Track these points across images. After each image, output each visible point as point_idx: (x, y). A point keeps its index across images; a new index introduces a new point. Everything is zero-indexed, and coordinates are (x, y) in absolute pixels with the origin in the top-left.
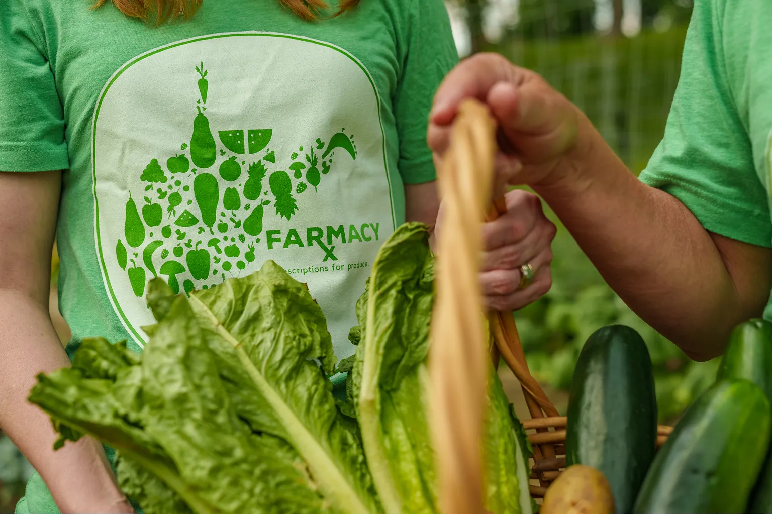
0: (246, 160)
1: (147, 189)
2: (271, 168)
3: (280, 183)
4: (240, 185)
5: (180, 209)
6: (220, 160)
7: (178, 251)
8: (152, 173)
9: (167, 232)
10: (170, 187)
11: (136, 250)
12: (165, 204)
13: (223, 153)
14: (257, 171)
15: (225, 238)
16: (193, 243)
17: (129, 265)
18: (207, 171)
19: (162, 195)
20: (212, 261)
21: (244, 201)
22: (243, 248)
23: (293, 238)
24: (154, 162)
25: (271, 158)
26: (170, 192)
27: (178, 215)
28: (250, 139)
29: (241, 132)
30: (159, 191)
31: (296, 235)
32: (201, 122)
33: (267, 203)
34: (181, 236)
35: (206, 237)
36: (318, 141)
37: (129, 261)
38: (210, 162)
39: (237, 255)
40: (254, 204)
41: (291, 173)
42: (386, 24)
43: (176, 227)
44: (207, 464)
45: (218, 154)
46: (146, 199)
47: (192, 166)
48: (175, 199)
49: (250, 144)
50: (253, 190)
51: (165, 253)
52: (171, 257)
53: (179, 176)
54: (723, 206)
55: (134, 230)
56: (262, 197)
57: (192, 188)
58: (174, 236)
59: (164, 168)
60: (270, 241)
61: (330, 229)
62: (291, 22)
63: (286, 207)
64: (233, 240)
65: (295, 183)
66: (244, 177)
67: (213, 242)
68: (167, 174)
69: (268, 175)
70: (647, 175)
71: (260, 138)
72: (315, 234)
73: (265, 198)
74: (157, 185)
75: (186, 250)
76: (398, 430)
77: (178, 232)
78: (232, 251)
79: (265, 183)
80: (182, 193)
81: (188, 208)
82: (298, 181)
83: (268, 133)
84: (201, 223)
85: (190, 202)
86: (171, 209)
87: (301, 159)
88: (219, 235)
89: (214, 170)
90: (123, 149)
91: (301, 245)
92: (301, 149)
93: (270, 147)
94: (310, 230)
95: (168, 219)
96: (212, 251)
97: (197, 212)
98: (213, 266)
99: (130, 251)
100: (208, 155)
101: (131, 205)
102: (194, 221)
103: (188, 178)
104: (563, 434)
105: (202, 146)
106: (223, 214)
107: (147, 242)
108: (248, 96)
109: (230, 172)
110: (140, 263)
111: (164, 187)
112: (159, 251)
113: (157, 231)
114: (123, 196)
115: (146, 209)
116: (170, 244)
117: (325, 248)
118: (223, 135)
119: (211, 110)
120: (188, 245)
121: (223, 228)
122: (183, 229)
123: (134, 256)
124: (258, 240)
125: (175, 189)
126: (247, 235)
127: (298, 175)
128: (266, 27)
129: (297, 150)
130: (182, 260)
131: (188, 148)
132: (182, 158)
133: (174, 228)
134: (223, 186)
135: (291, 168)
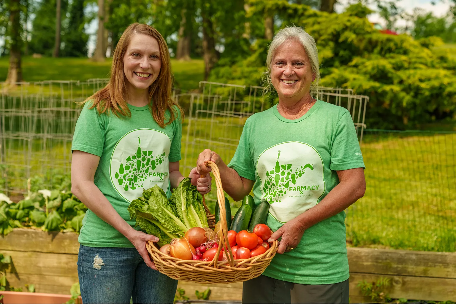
0: (147, 157)
1: (127, 162)
2: (152, 159)
3: (153, 163)
4: (145, 162)
5: (134, 167)
6: (142, 157)
7: (132, 176)
8: (129, 159)
9: (130, 172)
10: (132, 162)
11: (121, 175)
12: (131, 166)
13: (143, 155)
14: (149, 160)
15: (141, 174)
16: (135, 175)
17: (119, 178)
18: (139, 159)
19: (130, 164)
20: (138, 179)
21: (145, 166)
22: (144, 176)
23: (154, 174)
24: (129, 157)
25: (152, 157)
26: (132, 163)
27: (133, 168)
28: (148, 153)
29: (147, 151)
30: (130, 163)
31: (155, 174)
32: (139, 149)
33: (150, 167)
34: (134, 173)
35: (137, 174)
36: (162, 154)
37: (119, 177)
38: (140, 157)
39: (143, 178)
40: (147, 167)
41: (156, 161)
42: (172, 127)
43: (133, 171)
44: (164, 220)
45: (142, 155)
46: (126, 164)
47: (136, 158)
48: (133, 165)
49: (148, 154)
50: (147, 164)
51: (129, 176)
52: (131, 177)
53: (134, 160)
54: (244, 172)
55: (121, 170)
56: (149, 165)
57: (136, 163)
58: (132, 173)
59: (131, 158)
60: (150, 175)
61: (162, 173)
62: (158, 127)
63: (154, 168)
64: (142, 174)
65: (156, 163)
66: (146, 161)
67: (139, 175)
68: (132, 159)
69: (151, 161)
70: (228, 165)
71: (150, 153)
72: (159, 174)
73: (150, 166)
74: (129, 162)
75: (134, 176)
76: (190, 215)
77: (133, 172)
78: (142, 177)
79: (150, 163)
80: (134, 164)
81: (135, 167)
82: (157, 163)
83: (152, 152)
84: (137, 171)
85: (136, 166)
86: (132, 167)
87: (158, 158)
88: (140, 173)
89: (140, 159)
90: (122, 153)
91: (156, 176)
92: (158, 156)
93: (152, 155)
94: (158, 173)
95: (131, 169)
96: (138, 176)
97: (137, 168)
98: (138, 180)
99: (120, 175)
100: (140, 156)
101: (122, 165)
102: (136, 170)
103: (135, 161)
104: (214, 217)
105: (139, 154)
106: (141, 169)
107: (125, 173)
108: (148, 143)
109: (144, 160)
110: (122, 178)
111: (131, 162)
112: (128, 175)
113: (128, 172)
114: (120, 163)
115: (126, 167)
116: (131, 174)
117: (161, 177)
118: (143, 152)
119: (141, 147)
120: (134, 175)
121: (141, 172)
122: (134, 172)
123: (121, 176)
124: (147, 175)
125: (133, 163)
126: (145, 173)
127: (157, 161)
128: (151, 128)
129: (157, 156)
130: (133, 178)
131: (136, 154)
132: (135, 156)
133: (132, 171)
134: (142, 163)
135: (156, 160)
